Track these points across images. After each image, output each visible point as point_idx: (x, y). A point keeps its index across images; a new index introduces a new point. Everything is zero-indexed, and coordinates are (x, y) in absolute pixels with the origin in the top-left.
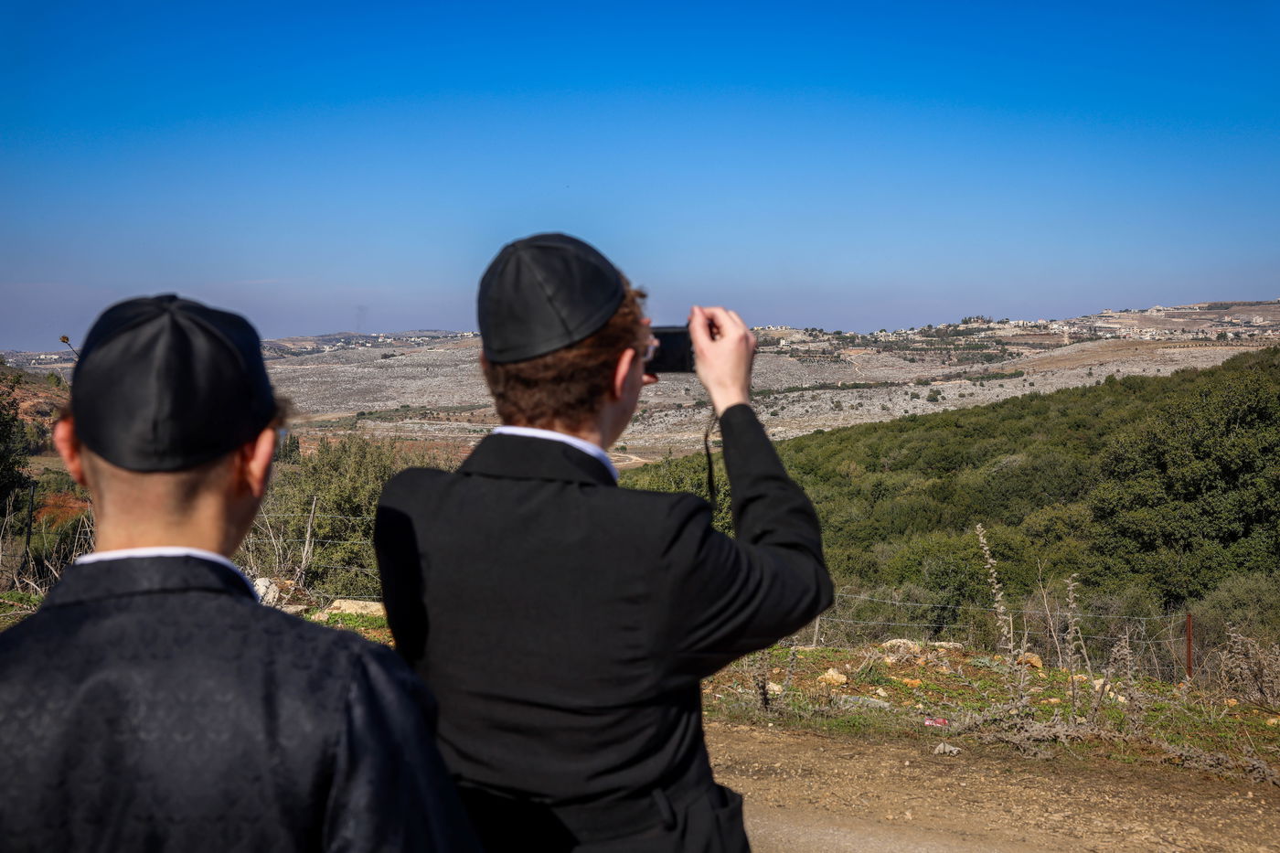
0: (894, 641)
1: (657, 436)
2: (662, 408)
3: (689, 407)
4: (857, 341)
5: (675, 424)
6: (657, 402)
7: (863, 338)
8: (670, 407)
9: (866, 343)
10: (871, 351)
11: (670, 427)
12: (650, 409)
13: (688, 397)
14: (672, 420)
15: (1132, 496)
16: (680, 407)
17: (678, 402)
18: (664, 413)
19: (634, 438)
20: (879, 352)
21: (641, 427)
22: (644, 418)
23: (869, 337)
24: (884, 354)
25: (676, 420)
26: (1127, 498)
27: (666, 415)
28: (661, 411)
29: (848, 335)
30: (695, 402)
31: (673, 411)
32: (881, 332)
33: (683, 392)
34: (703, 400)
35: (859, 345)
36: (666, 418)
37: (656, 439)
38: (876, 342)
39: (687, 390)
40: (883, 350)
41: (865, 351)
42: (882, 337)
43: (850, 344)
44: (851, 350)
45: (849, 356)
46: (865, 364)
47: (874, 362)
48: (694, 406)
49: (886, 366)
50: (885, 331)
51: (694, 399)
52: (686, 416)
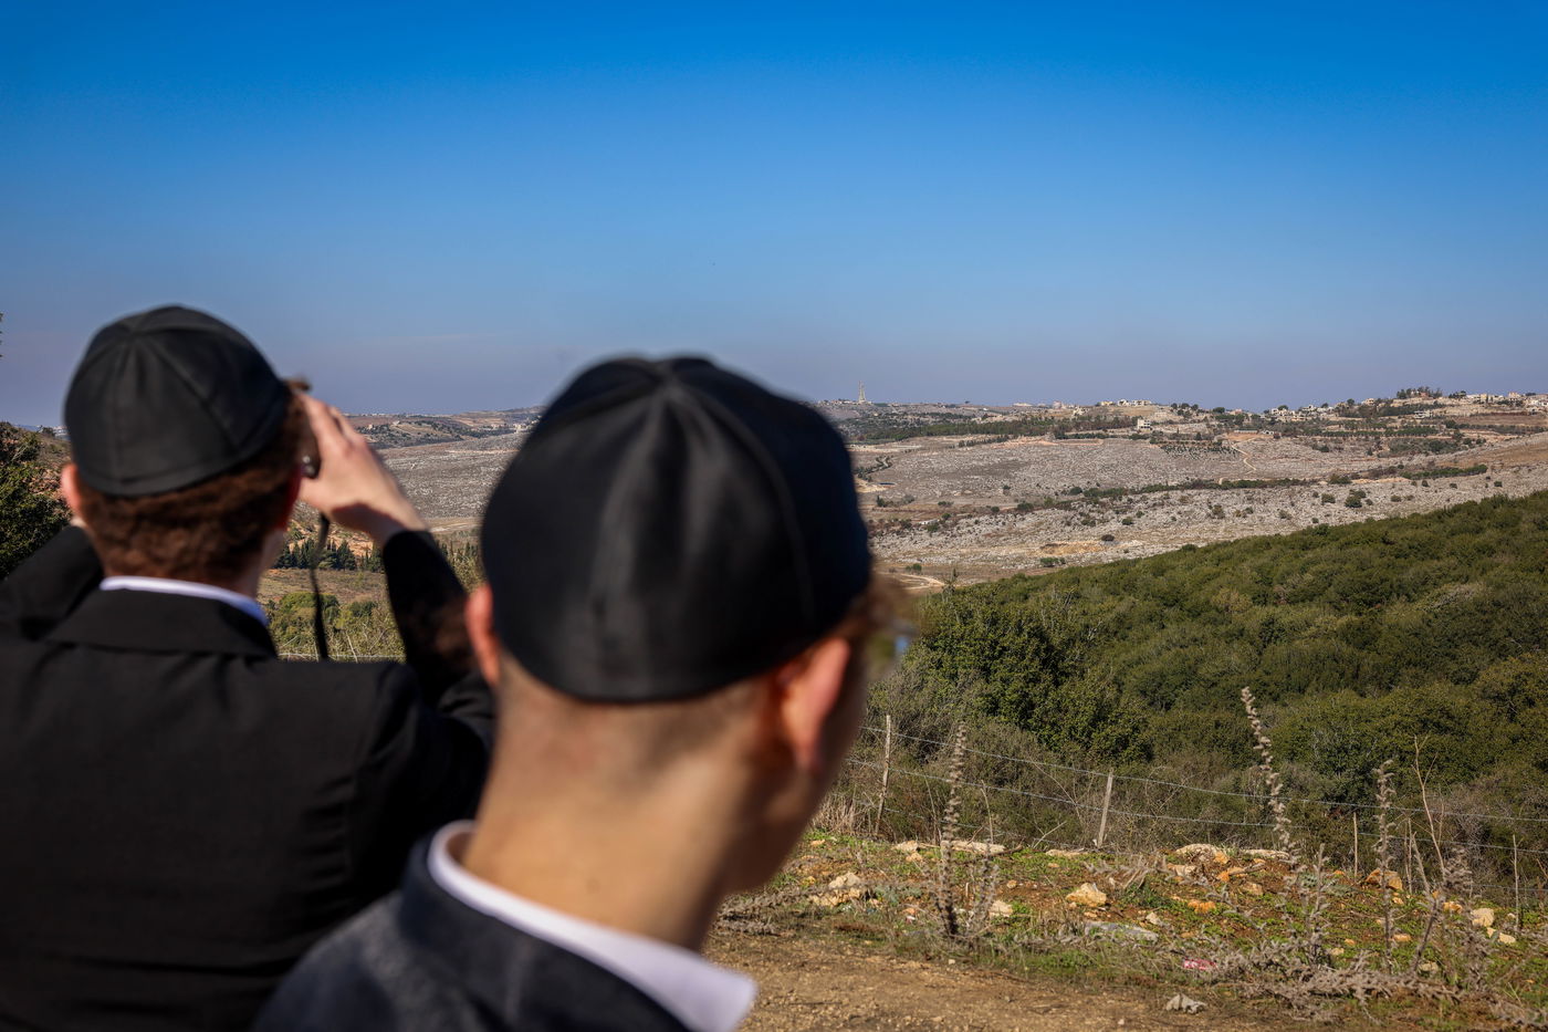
0: (1192, 847)
1: (964, 551)
2: (970, 512)
3: (1009, 511)
4: (1246, 421)
5: (989, 535)
6: (965, 503)
7: (1255, 417)
8: (982, 512)
9: (1259, 424)
10: (1266, 435)
11: (981, 538)
12: (955, 514)
13: (1007, 498)
14: (985, 529)
16: (995, 511)
17: (993, 505)
18: (973, 520)
19: (931, 553)
20: (1277, 437)
21: (942, 538)
22: (946, 526)
23: (1263, 416)
24: (1284, 441)
25: (990, 529)
27: (976, 522)
28: (970, 517)
29: (1233, 413)
30: (1016, 505)
31: (986, 517)
32: (1280, 409)
33: (1001, 491)
34: (1028, 502)
35: (1249, 428)
36: (976, 527)
37: (961, 555)
38: (1273, 423)
39: (1006, 488)
40: (1283, 435)
41: (1258, 436)
42: (1282, 417)
43: (1237, 426)
44: (1237, 435)
45: (1235, 442)
46: (1257, 454)
47: (1270, 452)
48: (1016, 510)
49: (1286, 457)
50: (1286, 408)
51: (1016, 501)
52: (1004, 524)
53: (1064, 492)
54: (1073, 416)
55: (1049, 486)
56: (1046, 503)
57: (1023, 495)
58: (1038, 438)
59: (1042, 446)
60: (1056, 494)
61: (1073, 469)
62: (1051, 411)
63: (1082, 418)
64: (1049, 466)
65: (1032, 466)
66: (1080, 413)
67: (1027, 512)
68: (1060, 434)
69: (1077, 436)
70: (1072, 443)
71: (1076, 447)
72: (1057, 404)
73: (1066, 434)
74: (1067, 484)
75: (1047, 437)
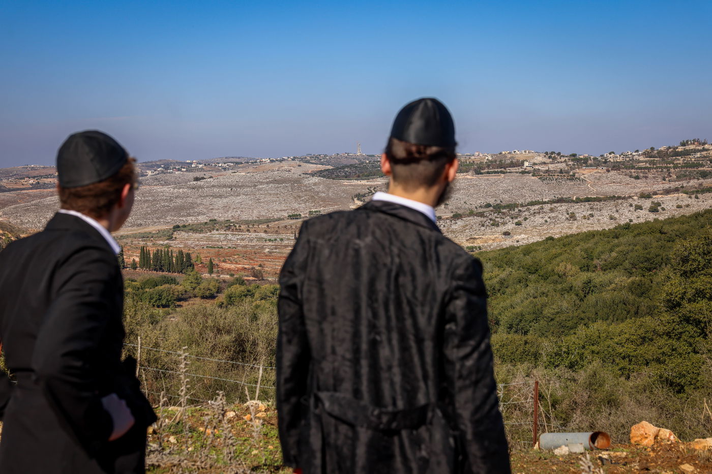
3: (447, 219)
4: (590, 162)
7: (595, 159)
9: (597, 164)
10: (602, 170)
13: (447, 211)
15: (694, 290)
20: (608, 171)
23: (600, 159)
24: (612, 173)
26: (690, 293)
29: (582, 157)
30: (452, 215)
32: (610, 154)
34: (459, 212)
35: (591, 165)
38: (606, 162)
40: (612, 170)
41: (597, 171)
42: (611, 158)
43: (584, 165)
44: (584, 170)
45: (583, 174)
46: (596, 181)
47: (604, 180)
48: (451, 217)
49: (614, 182)
50: (614, 153)
51: (452, 212)
52: (444, 226)
53: (481, 207)
54: (485, 161)
55: (471, 203)
56: (470, 213)
57: (456, 208)
58: (465, 174)
59: (467, 179)
60: (476, 208)
61: (486, 192)
62: (473, 158)
63: (491, 161)
64: (472, 191)
65: (462, 191)
66: (490, 158)
67: (458, 219)
68: (478, 172)
69: (488, 173)
70: (485, 177)
71: (488, 180)
72: (477, 154)
73: (483, 171)
74: (482, 201)
75: (470, 173)
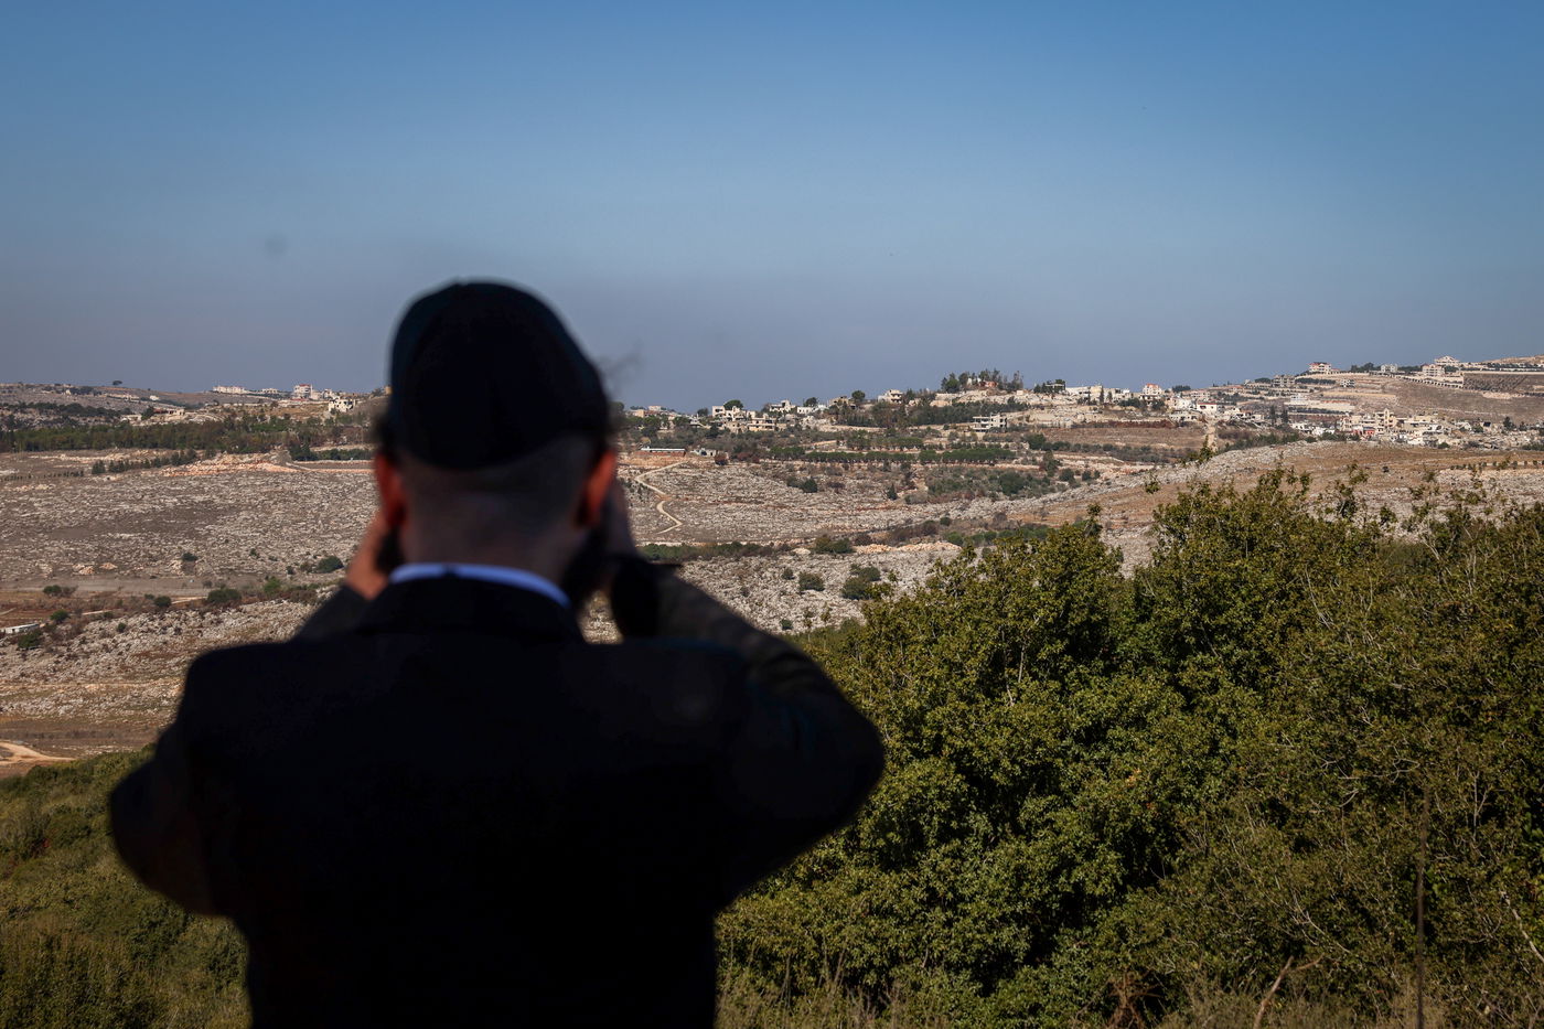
1: (92, 687)
2: (110, 607)
3: (189, 606)
4: (664, 430)
5: (146, 654)
6: (101, 589)
7: (681, 422)
8: (134, 607)
9: (685, 438)
10: (701, 457)
11: (129, 661)
12: (79, 611)
13: (191, 579)
14: (137, 642)
16: (163, 605)
17: (159, 592)
18: (115, 623)
19: (24, 694)
20: (721, 462)
21: (48, 662)
22: (57, 638)
23: (695, 421)
24: (735, 468)
25: (149, 642)
27: (122, 629)
28: (108, 617)
29: (640, 413)
30: (205, 593)
31: (142, 618)
32: (728, 407)
33: (177, 564)
34: (231, 586)
35: (668, 442)
36: (119, 637)
37: (87, 696)
38: (714, 433)
39: (188, 558)
40: (733, 458)
41: (685, 459)
42: (731, 420)
43: (646, 440)
44: (646, 456)
45: (643, 470)
46: (684, 494)
47: (708, 490)
48: (204, 602)
49: (738, 500)
50: (739, 405)
51: (208, 584)
52: (178, 631)
53: (306, 568)
54: (327, 415)
55: (275, 554)
56: (268, 588)
57: (222, 572)
58: (256, 456)
59: (265, 473)
60: (291, 571)
61: (327, 520)
62: (285, 403)
63: (344, 418)
64: (277, 514)
65: (244, 515)
66: (343, 408)
67: (227, 607)
68: (301, 450)
69: (335, 455)
70: (325, 469)
71: (332, 478)
72: (301, 390)
73: (316, 450)
74: (311, 551)
75: (274, 455)
